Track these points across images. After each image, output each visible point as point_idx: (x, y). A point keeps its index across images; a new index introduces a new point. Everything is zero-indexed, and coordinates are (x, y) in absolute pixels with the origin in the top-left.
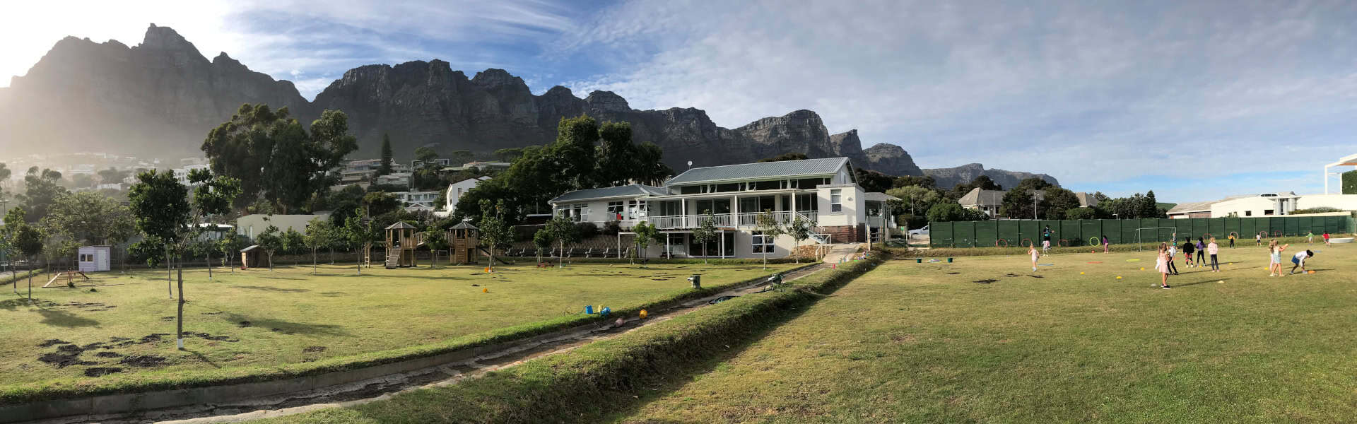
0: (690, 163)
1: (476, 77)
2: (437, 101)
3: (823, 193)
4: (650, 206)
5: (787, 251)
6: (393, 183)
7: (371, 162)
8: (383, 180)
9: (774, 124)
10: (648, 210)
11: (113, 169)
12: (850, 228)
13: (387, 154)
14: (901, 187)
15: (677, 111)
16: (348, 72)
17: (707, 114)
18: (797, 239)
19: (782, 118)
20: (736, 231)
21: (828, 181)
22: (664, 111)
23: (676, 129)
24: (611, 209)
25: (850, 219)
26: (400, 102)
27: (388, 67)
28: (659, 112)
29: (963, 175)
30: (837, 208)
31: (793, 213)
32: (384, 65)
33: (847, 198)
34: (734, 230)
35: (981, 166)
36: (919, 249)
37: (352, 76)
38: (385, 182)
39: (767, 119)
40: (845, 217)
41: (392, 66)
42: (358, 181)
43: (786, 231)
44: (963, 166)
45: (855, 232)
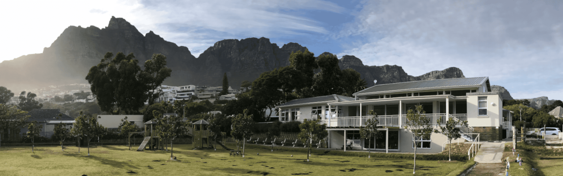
0: (375, 81)
1: (283, 47)
2: (263, 58)
3: (472, 100)
4: (341, 110)
5: (441, 147)
6: (228, 99)
7: (217, 88)
8: (223, 97)
9: (438, 74)
10: (338, 112)
11: (83, 92)
12: (494, 128)
13: (226, 85)
14: (512, 105)
15: (387, 67)
16: (217, 43)
17: (403, 68)
18: (450, 138)
19: (442, 71)
20: (400, 130)
21: (474, 91)
22: (381, 66)
23: (387, 76)
24: (314, 112)
25: (493, 121)
26: (243, 58)
27: (237, 40)
28: (378, 67)
29: (537, 103)
30: (483, 112)
31: (447, 116)
32: (235, 40)
33: (492, 103)
34: (398, 129)
35: (547, 98)
36: (555, 147)
37: (219, 45)
38: (224, 99)
39: (434, 71)
40: (489, 119)
41: (240, 40)
42: (209, 98)
43: (440, 130)
44: (538, 98)
45: (498, 132)
